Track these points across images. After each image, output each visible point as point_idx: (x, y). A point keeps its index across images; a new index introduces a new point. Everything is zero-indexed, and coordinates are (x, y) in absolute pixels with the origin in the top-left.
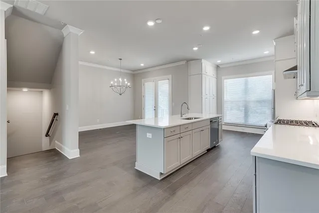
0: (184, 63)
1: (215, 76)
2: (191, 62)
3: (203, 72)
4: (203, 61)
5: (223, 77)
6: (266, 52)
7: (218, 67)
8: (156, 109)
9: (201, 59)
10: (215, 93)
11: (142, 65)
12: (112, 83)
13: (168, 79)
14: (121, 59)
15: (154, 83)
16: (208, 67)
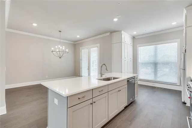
0: (108, 34)
1: (132, 44)
2: (114, 33)
3: (123, 41)
4: (123, 32)
5: (138, 46)
6: (174, 23)
7: (134, 38)
8: (89, 69)
9: (121, 31)
10: (132, 57)
11: (78, 36)
12: (53, 49)
13: (97, 47)
14: (60, 31)
15: (87, 50)
16: (126, 37)
